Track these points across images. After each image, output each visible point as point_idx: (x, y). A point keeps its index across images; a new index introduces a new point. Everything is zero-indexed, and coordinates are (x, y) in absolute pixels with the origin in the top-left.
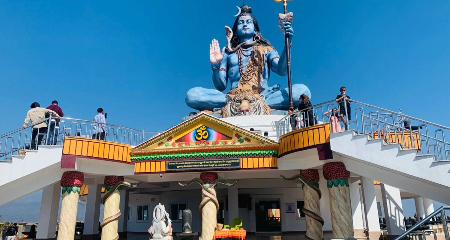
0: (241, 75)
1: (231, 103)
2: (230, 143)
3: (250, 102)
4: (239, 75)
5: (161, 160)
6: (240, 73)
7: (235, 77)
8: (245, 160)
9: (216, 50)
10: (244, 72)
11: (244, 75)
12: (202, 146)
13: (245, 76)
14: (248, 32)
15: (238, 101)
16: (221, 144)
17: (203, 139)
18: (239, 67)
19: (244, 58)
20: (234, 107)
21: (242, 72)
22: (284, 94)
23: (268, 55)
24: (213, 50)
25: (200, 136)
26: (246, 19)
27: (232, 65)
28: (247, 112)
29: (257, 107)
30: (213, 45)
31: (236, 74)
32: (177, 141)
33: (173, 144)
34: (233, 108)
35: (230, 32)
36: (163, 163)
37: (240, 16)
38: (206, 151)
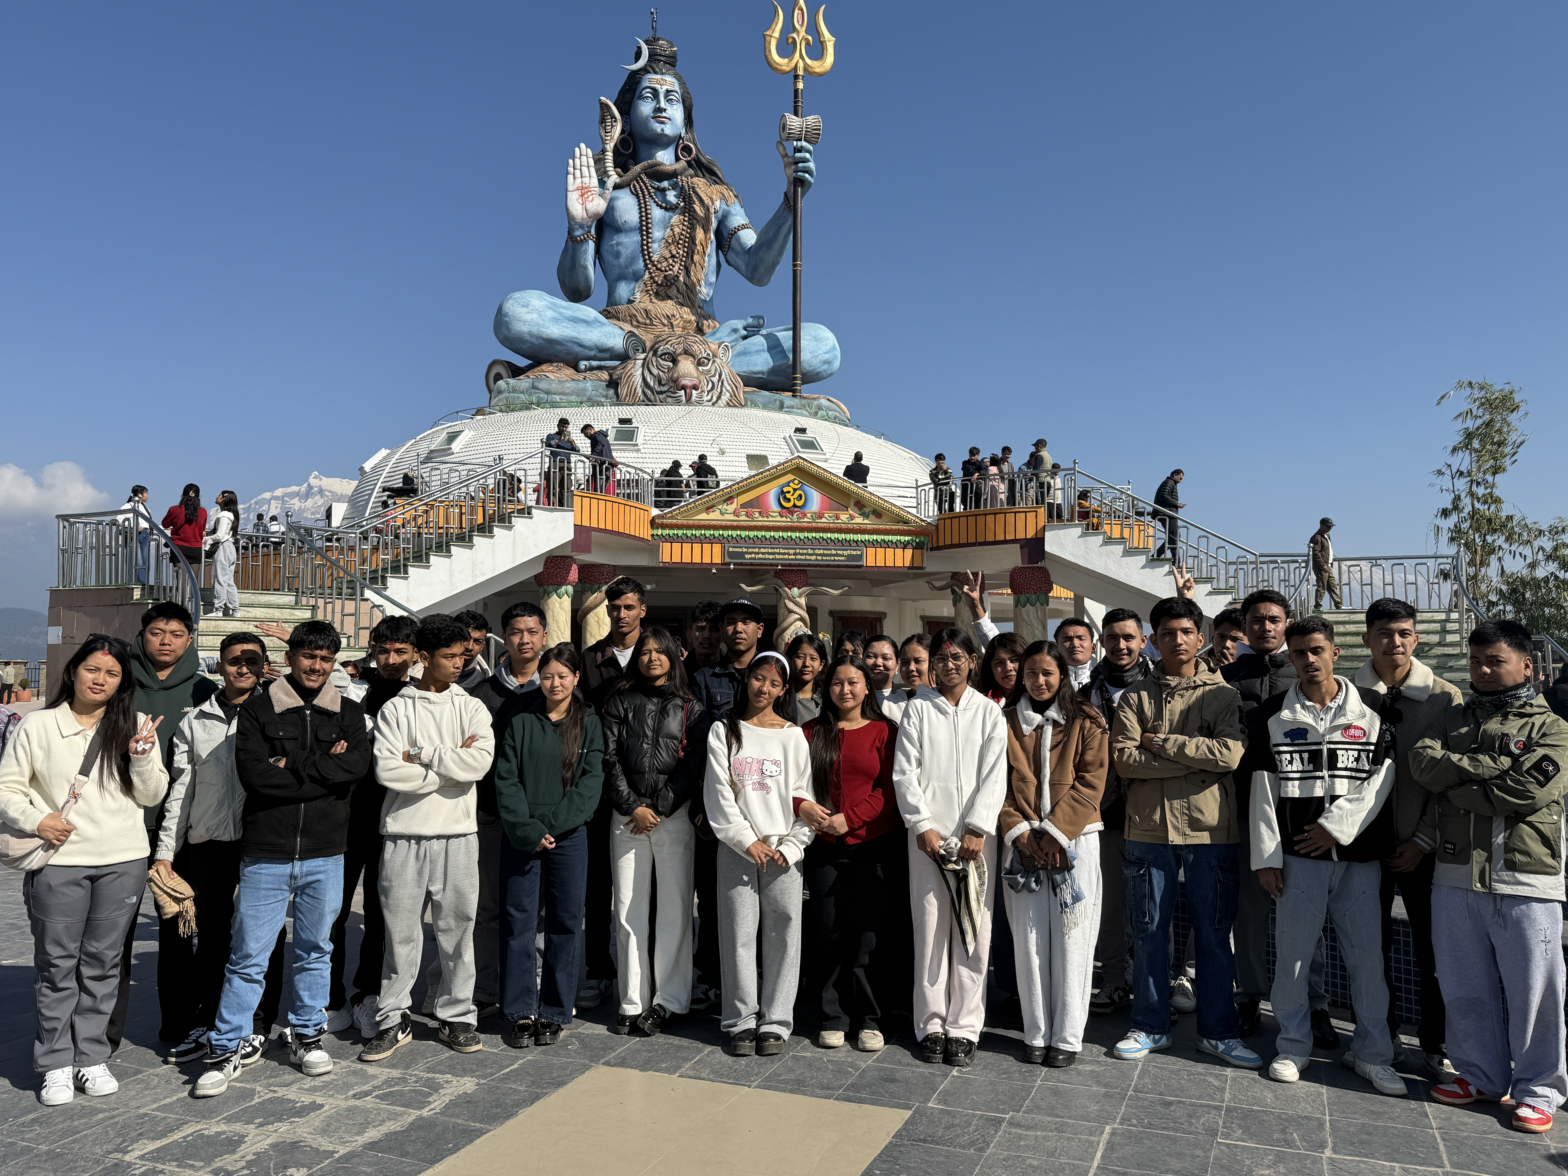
0: (646, 265)
1: (644, 359)
2: (844, 517)
3: (699, 364)
4: (641, 264)
5: (712, 541)
6: (645, 260)
7: (627, 267)
8: (871, 551)
9: (586, 180)
10: (655, 258)
11: (654, 265)
12: (794, 519)
13: (657, 269)
14: (668, 130)
15: (665, 354)
16: (827, 519)
17: (795, 506)
18: (643, 240)
19: (657, 213)
20: (655, 371)
21: (650, 258)
22: (774, 346)
23: (720, 214)
24: (578, 181)
25: (789, 500)
26: (665, 88)
27: (618, 229)
28: (694, 392)
29: (715, 379)
30: (577, 161)
31: (633, 260)
32: (743, 506)
33: (736, 513)
34: (651, 373)
35: (613, 117)
36: (717, 548)
37: (645, 70)
38: (801, 529)
